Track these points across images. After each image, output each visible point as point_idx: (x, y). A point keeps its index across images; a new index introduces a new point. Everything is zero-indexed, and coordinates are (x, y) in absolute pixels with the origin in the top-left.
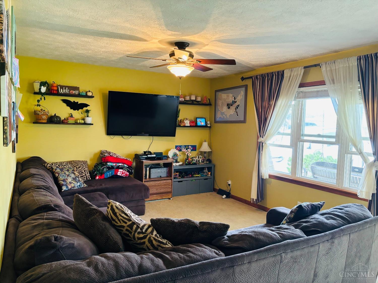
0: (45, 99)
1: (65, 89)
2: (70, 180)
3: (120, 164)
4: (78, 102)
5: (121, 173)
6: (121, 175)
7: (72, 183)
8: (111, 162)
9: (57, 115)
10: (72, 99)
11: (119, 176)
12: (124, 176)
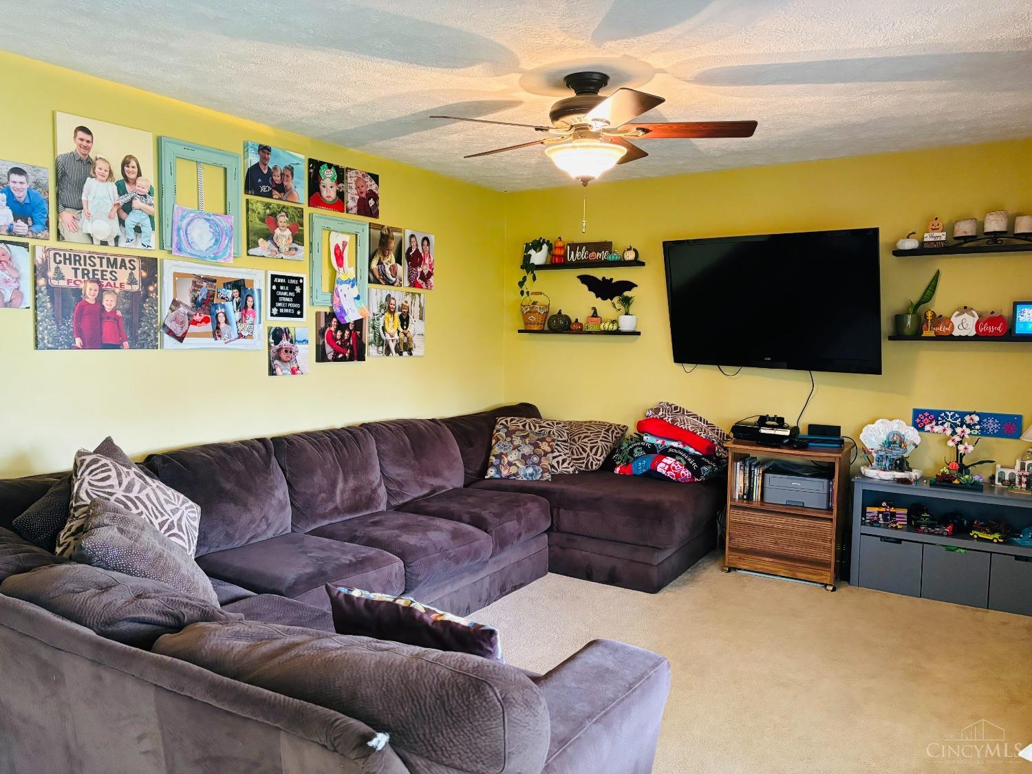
0: (534, 279)
1: (580, 250)
2: (513, 456)
3: (675, 444)
4: (612, 279)
5: (667, 467)
6: (664, 472)
7: (515, 464)
8: (651, 435)
9: (563, 313)
10: (599, 274)
11: (660, 474)
12: (673, 476)
